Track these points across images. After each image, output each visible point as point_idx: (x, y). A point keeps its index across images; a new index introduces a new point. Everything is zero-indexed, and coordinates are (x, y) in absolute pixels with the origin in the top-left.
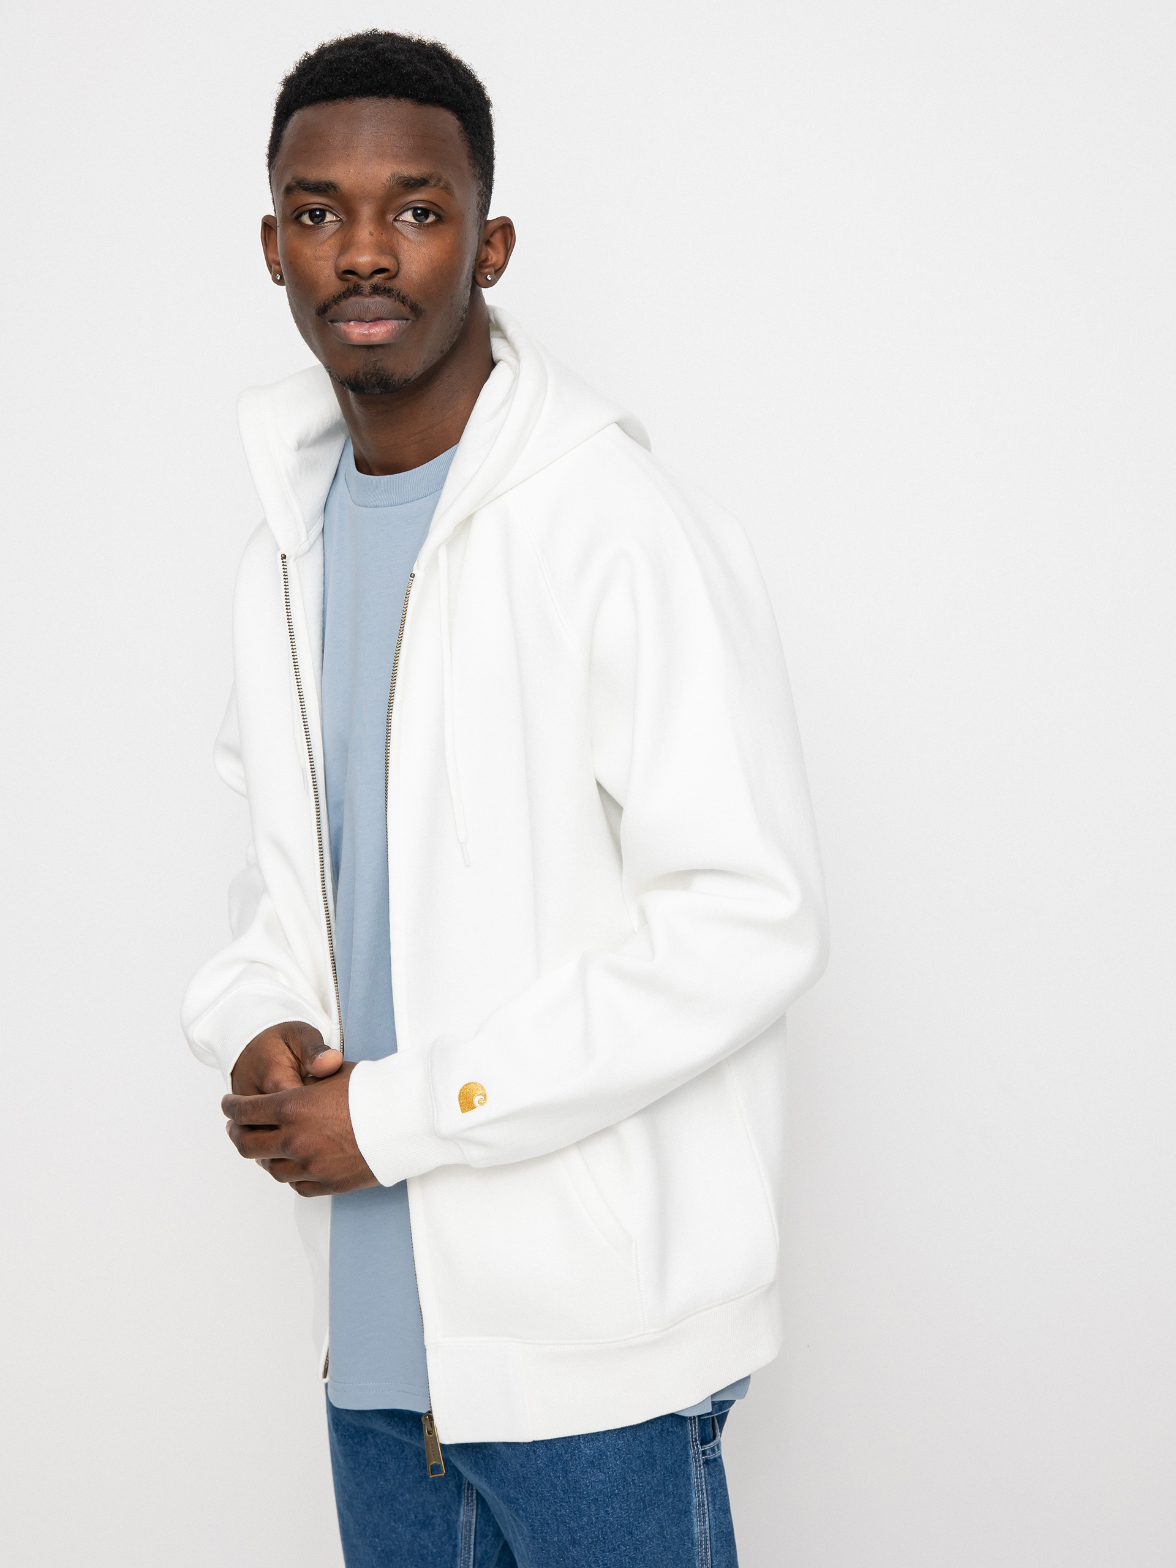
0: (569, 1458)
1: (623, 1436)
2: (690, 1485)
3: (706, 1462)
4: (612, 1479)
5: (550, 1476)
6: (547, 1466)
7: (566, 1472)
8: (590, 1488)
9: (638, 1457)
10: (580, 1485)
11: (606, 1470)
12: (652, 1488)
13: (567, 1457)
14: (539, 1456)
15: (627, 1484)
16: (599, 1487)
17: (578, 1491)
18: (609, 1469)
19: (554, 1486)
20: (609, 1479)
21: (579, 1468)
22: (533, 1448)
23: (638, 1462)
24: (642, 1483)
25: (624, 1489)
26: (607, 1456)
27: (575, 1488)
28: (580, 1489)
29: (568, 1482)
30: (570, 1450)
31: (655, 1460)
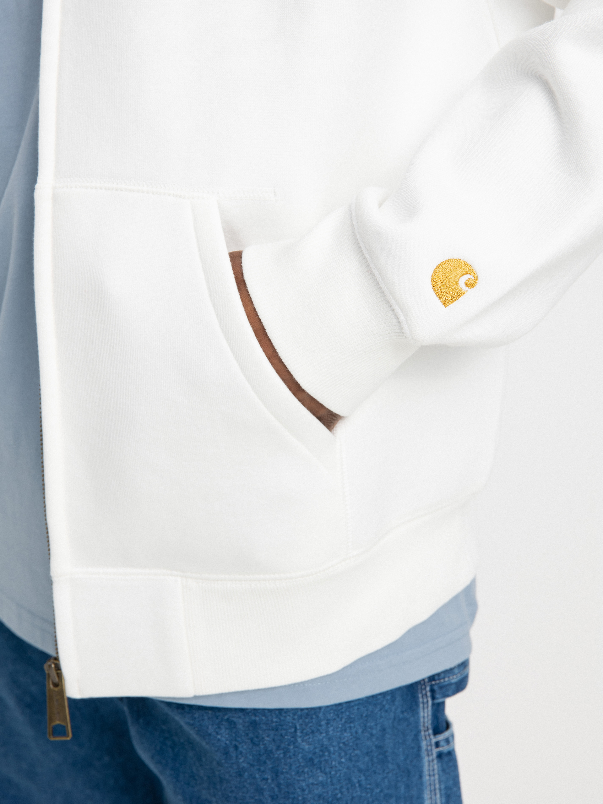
0: (282, 756)
1: (350, 727)
2: (422, 784)
3: (440, 756)
4: (335, 781)
5: (254, 778)
6: (252, 765)
7: (276, 773)
8: (306, 792)
9: (367, 754)
10: (295, 789)
11: (327, 770)
12: (381, 791)
13: (279, 754)
14: (241, 753)
15: (352, 786)
16: (318, 790)
17: (291, 796)
18: (332, 768)
19: (260, 791)
20: (331, 781)
21: (293, 767)
22: (234, 743)
23: (367, 759)
24: (370, 784)
25: (348, 792)
26: (329, 752)
27: (288, 792)
28: (293, 793)
29: (279, 785)
30: (283, 746)
31: (386, 757)
